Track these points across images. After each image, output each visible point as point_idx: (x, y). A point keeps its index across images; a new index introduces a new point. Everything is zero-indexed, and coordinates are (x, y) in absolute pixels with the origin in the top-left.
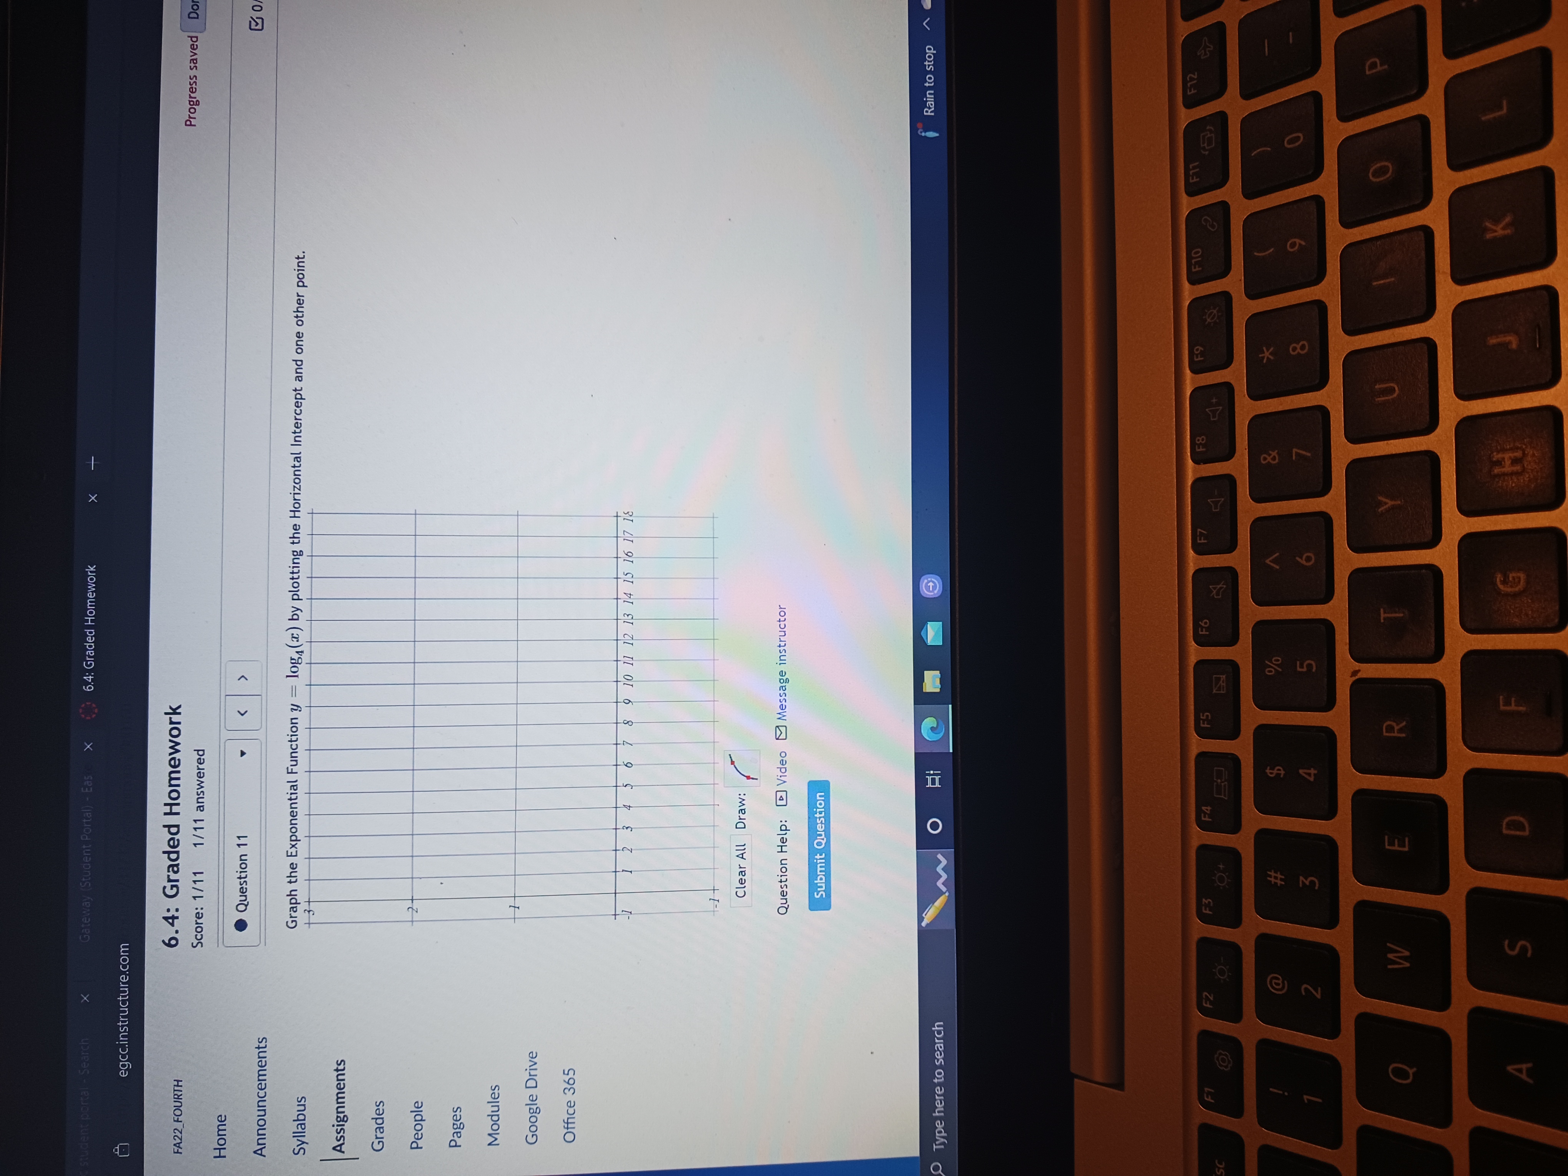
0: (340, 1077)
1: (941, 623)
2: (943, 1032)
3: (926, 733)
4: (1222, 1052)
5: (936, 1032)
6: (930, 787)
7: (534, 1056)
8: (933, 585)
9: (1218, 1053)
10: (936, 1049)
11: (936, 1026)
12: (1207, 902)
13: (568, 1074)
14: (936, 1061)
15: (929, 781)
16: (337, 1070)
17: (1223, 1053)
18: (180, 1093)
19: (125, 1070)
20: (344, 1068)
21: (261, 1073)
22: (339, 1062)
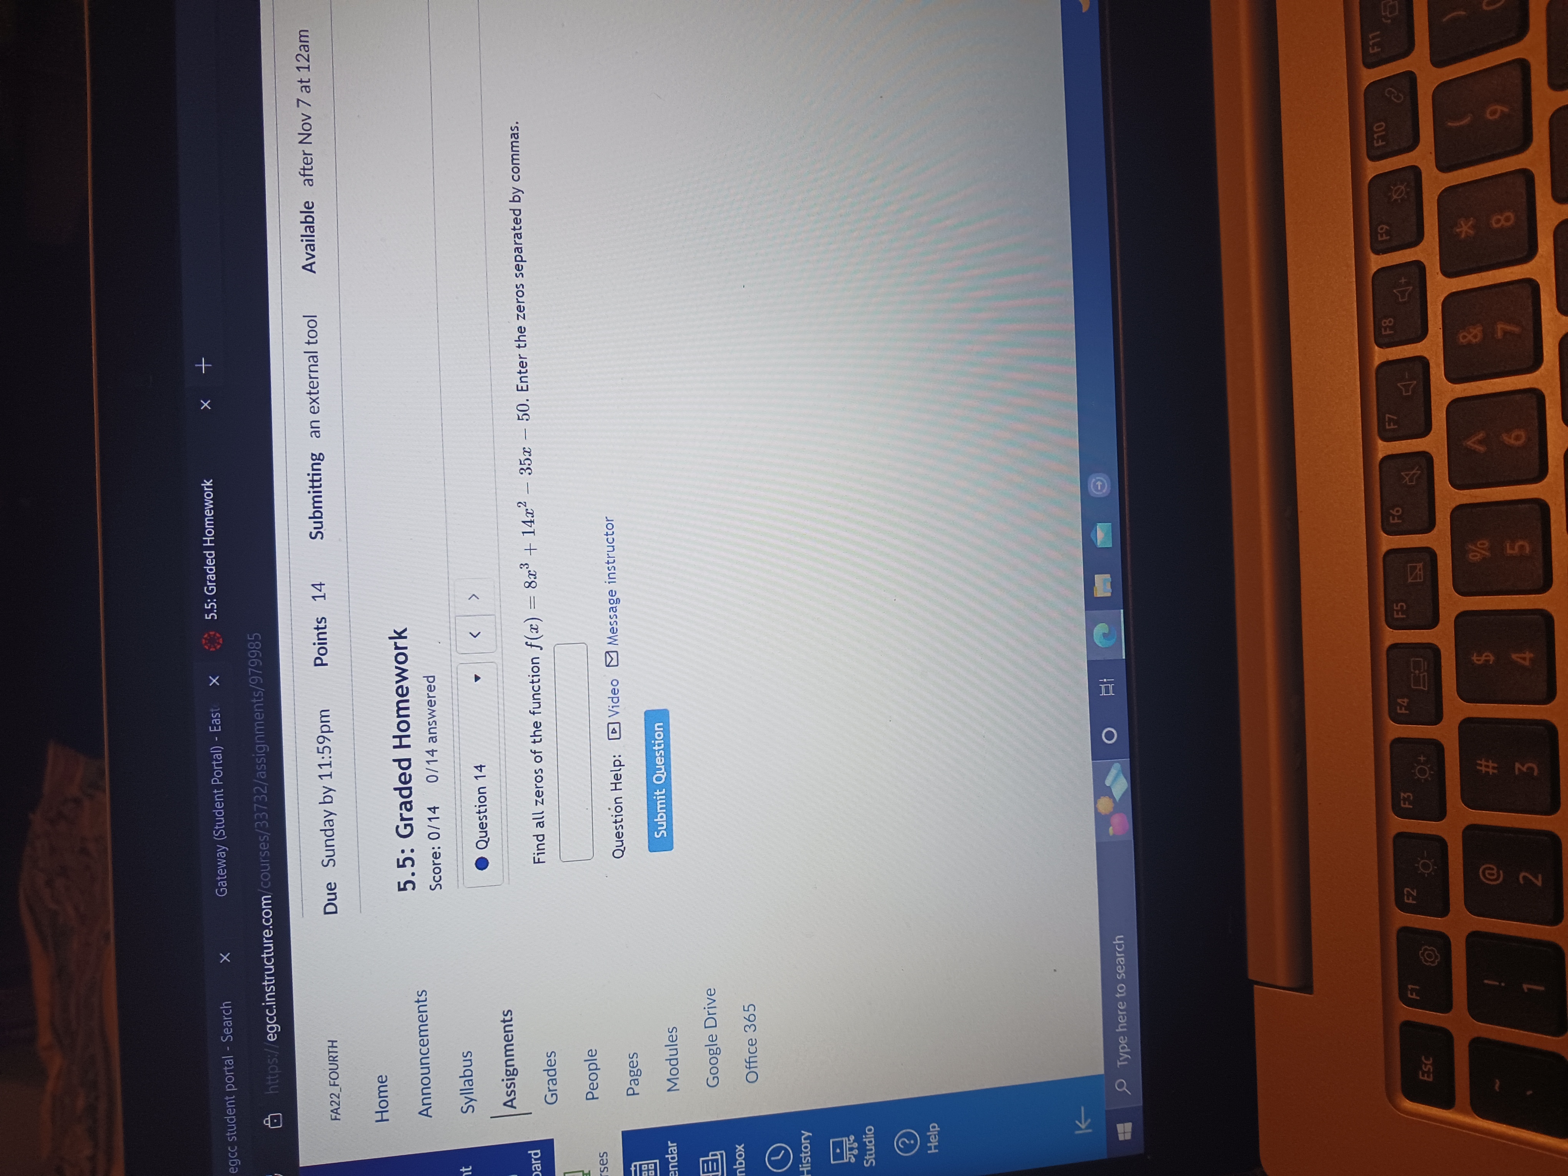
0: (507, 1029)
1: (1110, 524)
2: (1123, 945)
3: (1098, 640)
4: (1427, 947)
5: (1117, 946)
6: (1104, 696)
7: (712, 993)
8: (1101, 484)
9: (1422, 949)
10: (1117, 963)
11: (1116, 940)
12: (1406, 796)
13: (748, 1010)
14: (1117, 975)
15: (1103, 690)
16: (504, 1021)
17: (1429, 948)
18: (336, 1054)
19: (273, 1034)
20: (512, 1018)
21: (422, 1028)
22: (505, 1013)
